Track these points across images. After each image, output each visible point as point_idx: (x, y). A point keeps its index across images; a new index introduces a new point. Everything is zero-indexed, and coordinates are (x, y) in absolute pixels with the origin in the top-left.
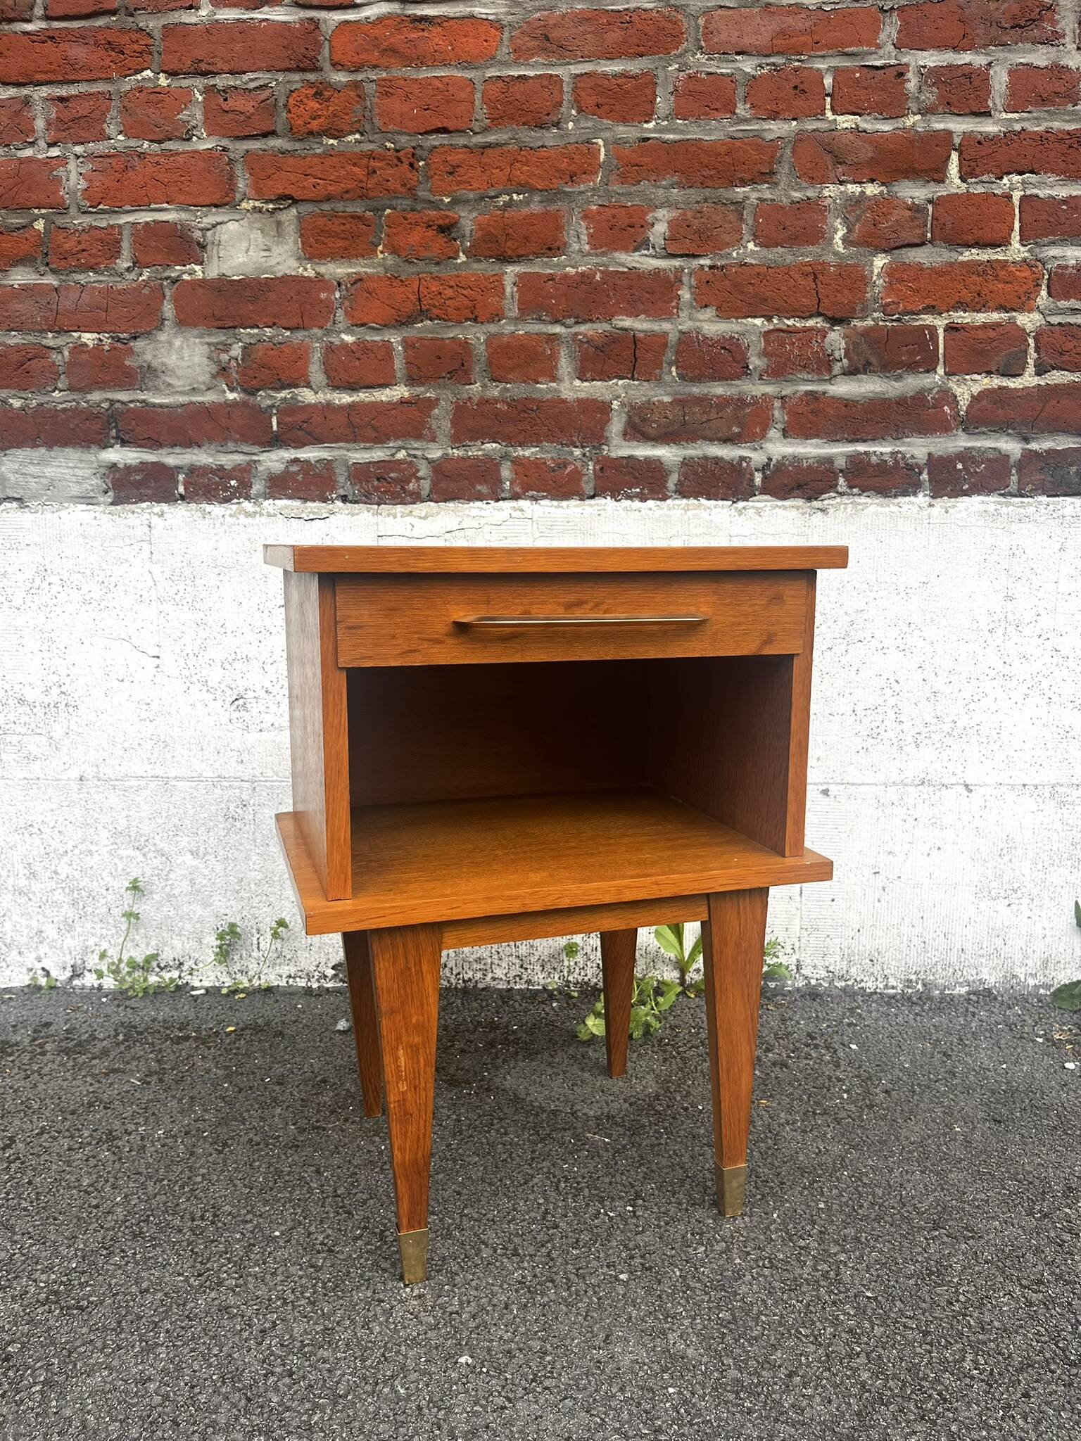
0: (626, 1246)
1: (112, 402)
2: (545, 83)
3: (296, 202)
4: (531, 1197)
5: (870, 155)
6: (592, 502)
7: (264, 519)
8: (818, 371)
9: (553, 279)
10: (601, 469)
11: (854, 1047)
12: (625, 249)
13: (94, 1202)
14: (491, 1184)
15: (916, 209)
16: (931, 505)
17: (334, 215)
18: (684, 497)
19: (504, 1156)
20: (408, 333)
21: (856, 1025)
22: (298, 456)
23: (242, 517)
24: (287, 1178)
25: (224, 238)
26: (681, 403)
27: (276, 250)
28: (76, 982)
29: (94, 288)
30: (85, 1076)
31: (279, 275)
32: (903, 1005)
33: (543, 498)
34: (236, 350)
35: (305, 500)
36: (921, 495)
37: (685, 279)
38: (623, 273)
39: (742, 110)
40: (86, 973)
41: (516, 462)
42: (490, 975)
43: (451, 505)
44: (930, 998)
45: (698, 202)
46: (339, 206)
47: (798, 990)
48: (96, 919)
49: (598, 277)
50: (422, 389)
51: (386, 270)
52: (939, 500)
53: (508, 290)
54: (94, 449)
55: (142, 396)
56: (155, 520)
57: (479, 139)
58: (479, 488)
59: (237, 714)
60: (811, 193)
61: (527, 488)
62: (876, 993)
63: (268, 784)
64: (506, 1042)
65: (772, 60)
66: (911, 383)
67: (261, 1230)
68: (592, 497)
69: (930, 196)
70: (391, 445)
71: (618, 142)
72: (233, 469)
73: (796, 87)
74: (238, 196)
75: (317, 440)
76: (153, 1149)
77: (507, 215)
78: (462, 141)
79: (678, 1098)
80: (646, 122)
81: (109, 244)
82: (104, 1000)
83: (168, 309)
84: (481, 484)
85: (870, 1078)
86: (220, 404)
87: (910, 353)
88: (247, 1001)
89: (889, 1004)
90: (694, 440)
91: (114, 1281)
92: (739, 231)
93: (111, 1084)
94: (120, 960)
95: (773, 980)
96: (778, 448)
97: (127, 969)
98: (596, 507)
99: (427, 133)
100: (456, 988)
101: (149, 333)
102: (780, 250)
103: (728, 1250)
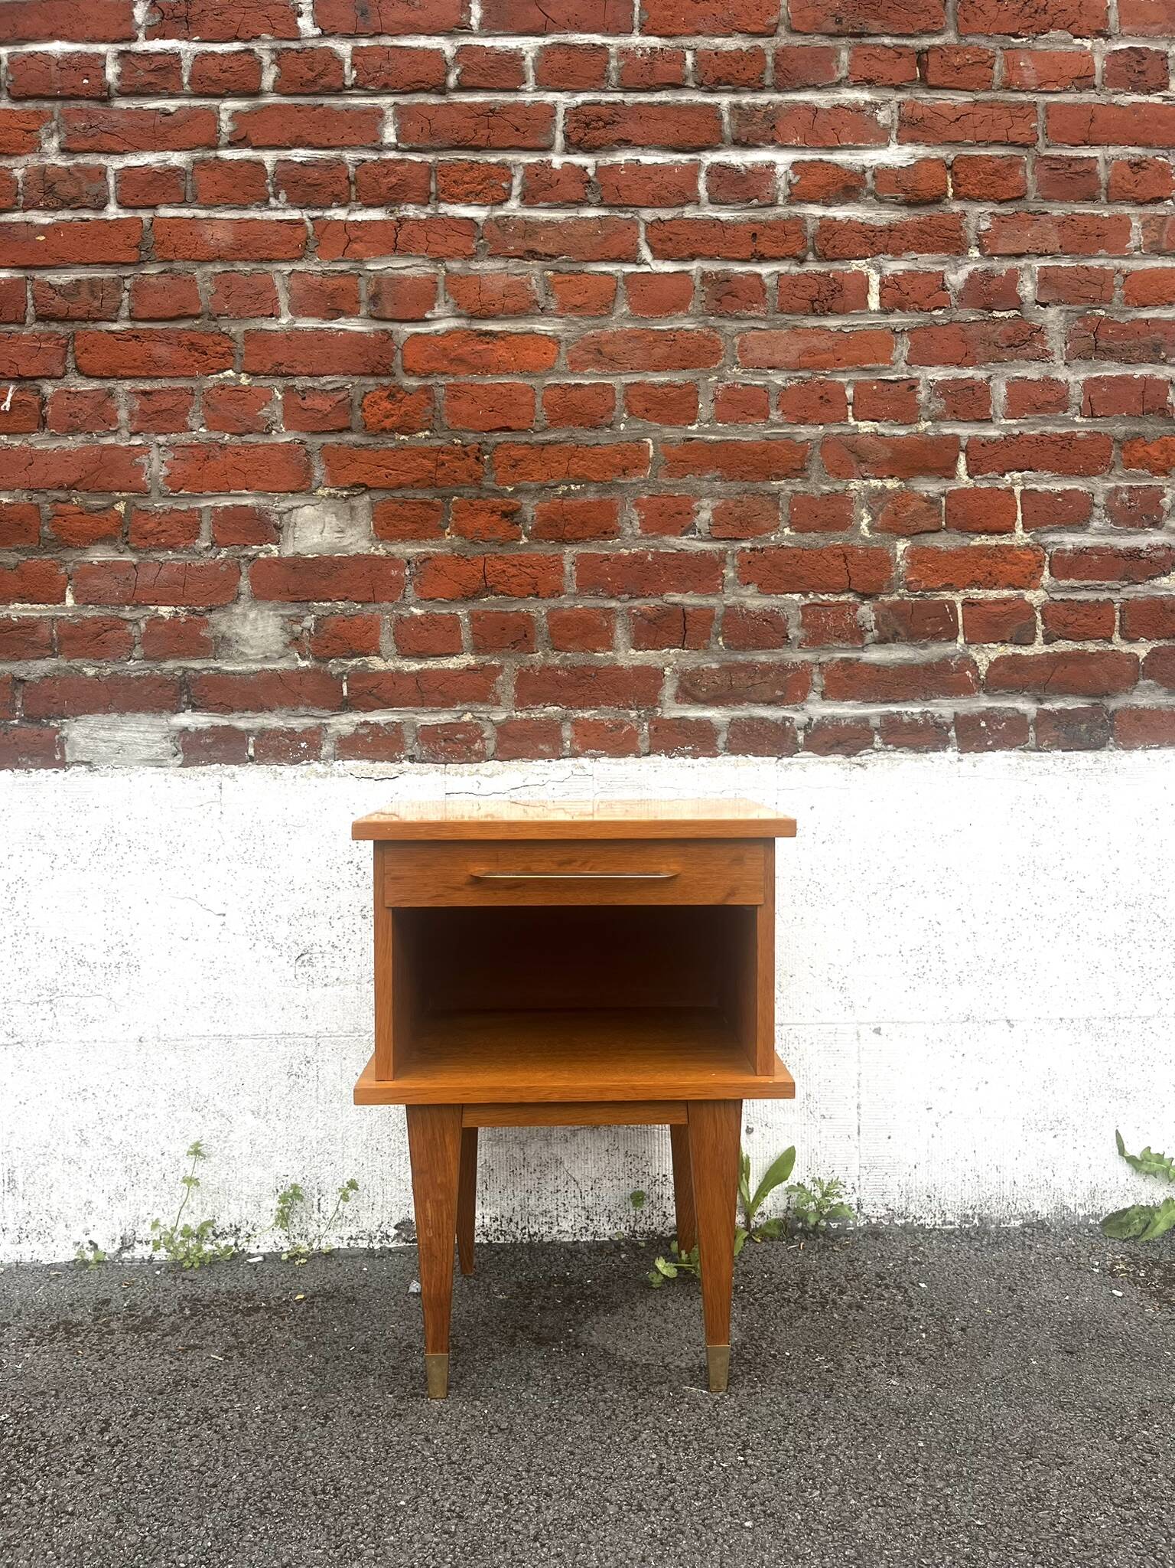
0: (744, 1495)
1: (186, 670)
2: (599, 390)
3: (369, 489)
4: (643, 1453)
5: (889, 455)
6: (648, 759)
7: (335, 779)
8: (852, 640)
9: (608, 560)
10: (656, 729)
11: (923, 1285)
12: (674, 533)
13: (211, 1481)
14: (601, 1443)
15: (932, 501)
16: (960, 760)
17: (405, 502)
18: (733, 754)
19: (608, 1413)
20: (475, 606)
21: (921, 1263)
22: (368, 719)
23: (313, 778)
24: (398, 1448)
25: (299, 520)
26: (728, 669)
27: (349, 532)
28: (125, 1255)
29: (172, 565)
30: (161, 1354)
31: (352, 554)
32: (963, 1241)
33: (602, 756)
34: (309, 622)
35: (374, 760)
36: (950, 750)
37: (728, 560)
38: (673, 554)
39: (775, 415)
40: (136, 1245)
41: (576, 723)
42: (556, 1228)
43: (515, 763)
44: (987, 1233)
45: (738, 494)
46: (410, 494)
47: (860, 1229)
48: (150, 1187)
49: (649, 558)
50: (488, 657)
51: (454, 550)
52: (966, 755)
53: (567, 568)
54: (166, 713)
55: (215, 665)
56: (226, 781)
57: (540, 437)
58: (541, 747)
59: (303, 970)
60: (839, 487)
61: (586, 746)
62: (935, 1229)
63: (332, 1039)
64: (584, 1297)
65: (800, 374)
66: (935, 651)
67: (386, 1500)
68: (648, 754)
69: (942, 490)
70: (458, 708)
71: (666, 442)
72: (304, 732)
73: (821, 397)
74: (314, 484)
75: (386, 704)
76: (254, 1425)
77: (565, 502)
78: (524, 439)
79: (765, 1346)
80: (690, 424)
81: (190, 526)
82: (158, 1273)
83: (244, 584)
84: (543, 744)
85: (943, 1317)
86: (293, 672)
87: (934, 625)
88: (309, 1266)
89: (948, 1240)
90: (740, 703)
91: (253, 1557)
92: (776, 518)
93: (192, 1361)
94: (174, 1229)
95: (835, 1220)
96: (819, 709)
97: (180, 1239)
98: (652, 764)
99: (491, 431)
100: (522, 1243)
101: (225, 606)
102: (813, 535)
103: (841, 1493)
